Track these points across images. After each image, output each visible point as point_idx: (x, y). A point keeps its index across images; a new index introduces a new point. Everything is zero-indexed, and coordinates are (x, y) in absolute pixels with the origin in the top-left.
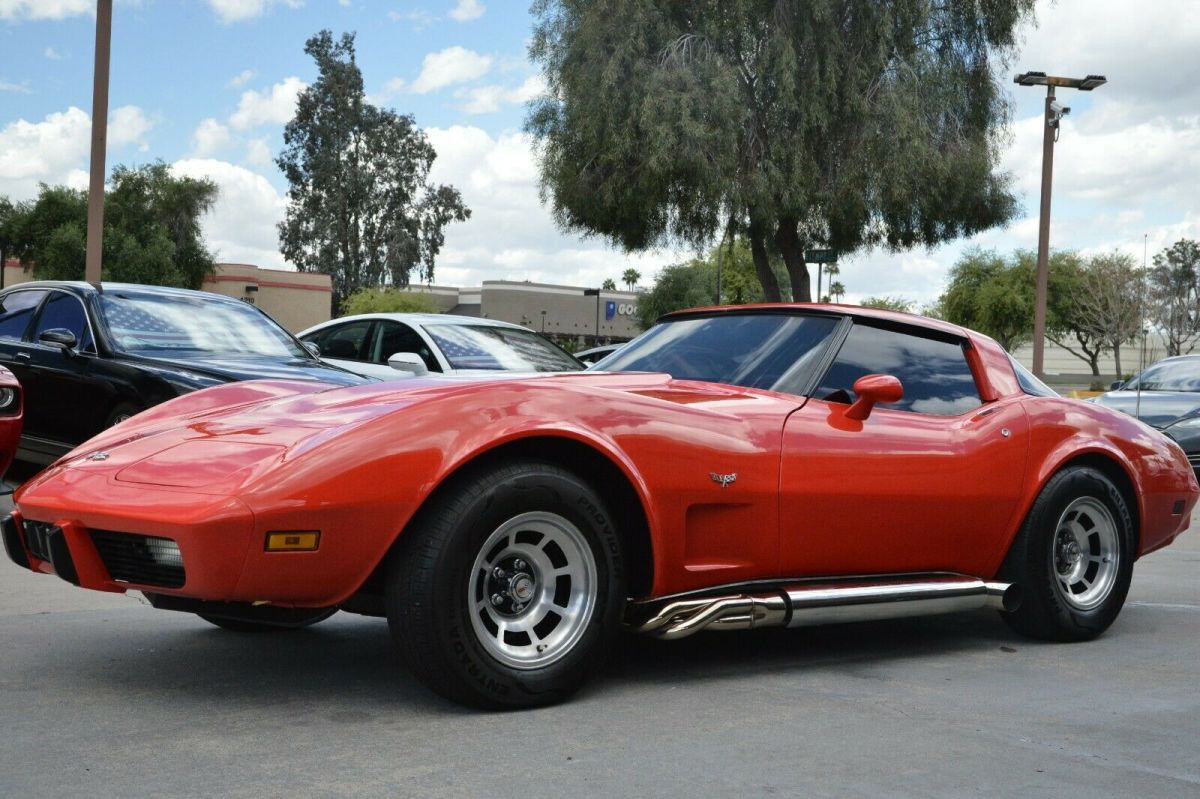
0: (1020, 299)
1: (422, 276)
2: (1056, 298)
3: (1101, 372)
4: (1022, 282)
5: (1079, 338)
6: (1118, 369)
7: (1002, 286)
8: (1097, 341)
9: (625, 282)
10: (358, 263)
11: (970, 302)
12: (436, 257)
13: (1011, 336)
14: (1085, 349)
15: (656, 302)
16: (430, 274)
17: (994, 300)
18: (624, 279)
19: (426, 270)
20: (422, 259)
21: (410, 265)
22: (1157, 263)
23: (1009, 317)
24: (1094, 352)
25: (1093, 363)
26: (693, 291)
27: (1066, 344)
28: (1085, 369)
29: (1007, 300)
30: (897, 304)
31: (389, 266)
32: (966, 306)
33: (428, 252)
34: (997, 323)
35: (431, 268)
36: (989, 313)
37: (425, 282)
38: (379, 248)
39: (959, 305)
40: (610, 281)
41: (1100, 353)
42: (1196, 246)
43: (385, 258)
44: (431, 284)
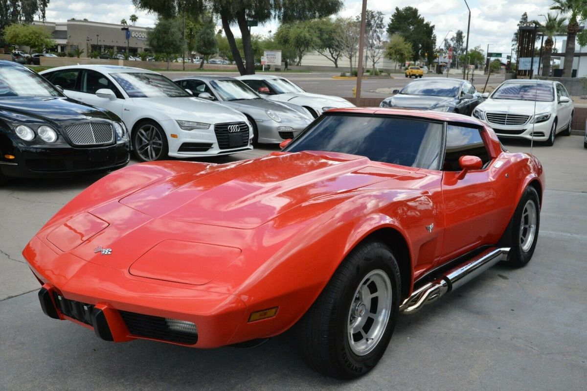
0: (307, 35)
1: (40, 18)
2: (322, 35)
3: (338, 66)
4: (308, 28)
5: (330, 52)
6: (351, 65)
7: (300, 28)
8: (337, 53)
9: (131, 21)
10: (7, 10)
11: (287, 35)
12: (46, 8)
13: (303, 51)
14: (332, 57)
15: (156, 34)
16: (44, 17)
17: (297, 35)
18: (130, 19)
19: (41, 14)
20: (39, 9)
21: (34, 12)
22: (357, 19)
23: (303, 42)
24: (336, 57)
25: (336, 63)
26: (172, 30)
27: (325, 54)
28: (332, 64)
29: (302, 35)
30: (258, 36)
31: (23, 12)
32: (285, 37)
33: (42, 6)
34: (297, 45)
35: (44, 14)
36: (295, 40)
37: (41, 20)
38: (17, 3)
39: (282, 37)
40: (124, 20)
41: (338, 58)
42: (372, 13)
43: (20, 8)
44: (45, 21)
